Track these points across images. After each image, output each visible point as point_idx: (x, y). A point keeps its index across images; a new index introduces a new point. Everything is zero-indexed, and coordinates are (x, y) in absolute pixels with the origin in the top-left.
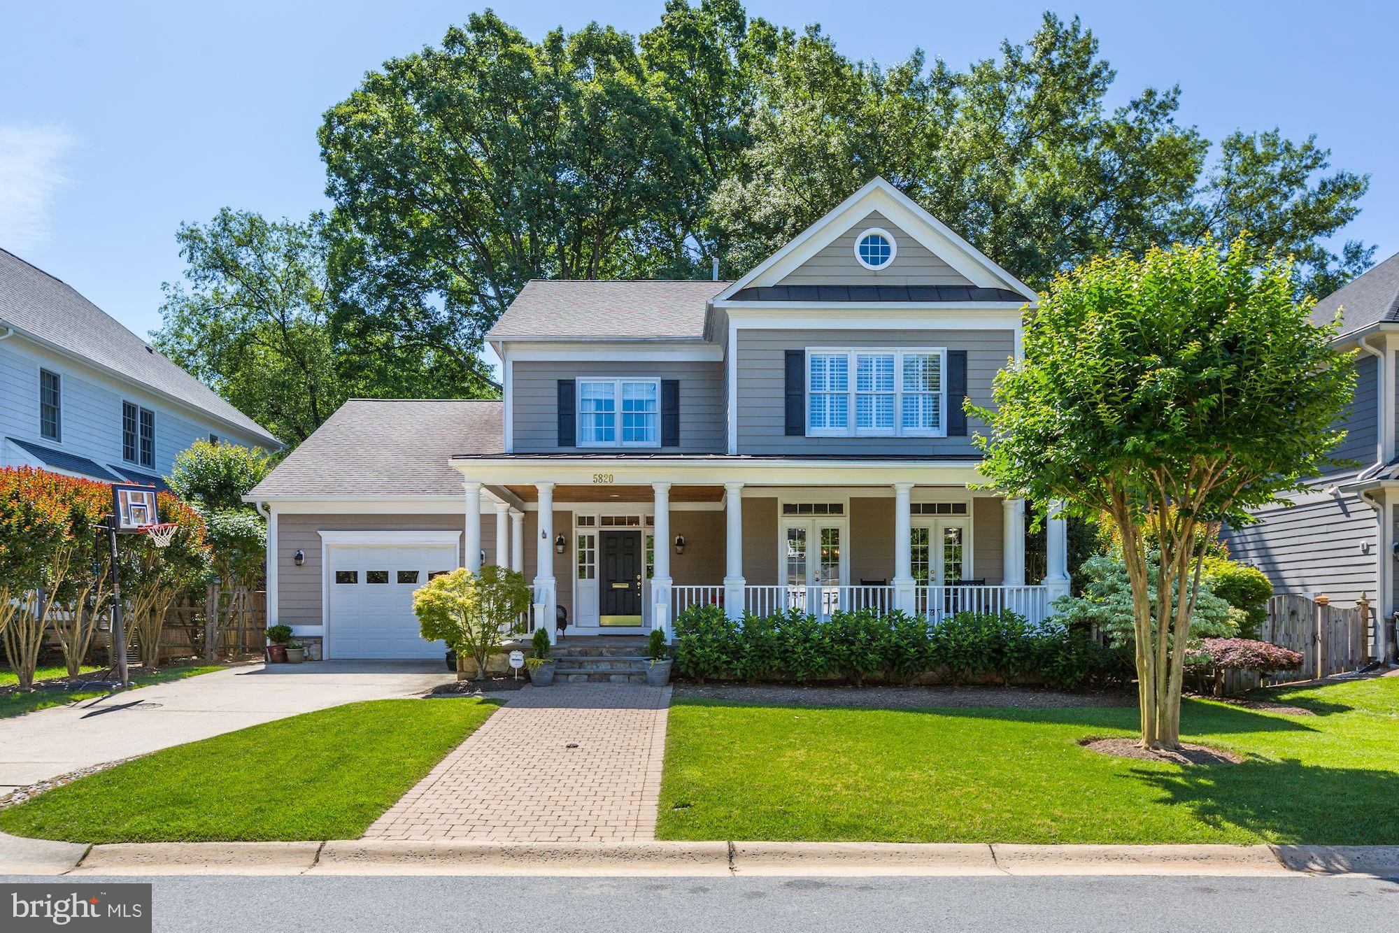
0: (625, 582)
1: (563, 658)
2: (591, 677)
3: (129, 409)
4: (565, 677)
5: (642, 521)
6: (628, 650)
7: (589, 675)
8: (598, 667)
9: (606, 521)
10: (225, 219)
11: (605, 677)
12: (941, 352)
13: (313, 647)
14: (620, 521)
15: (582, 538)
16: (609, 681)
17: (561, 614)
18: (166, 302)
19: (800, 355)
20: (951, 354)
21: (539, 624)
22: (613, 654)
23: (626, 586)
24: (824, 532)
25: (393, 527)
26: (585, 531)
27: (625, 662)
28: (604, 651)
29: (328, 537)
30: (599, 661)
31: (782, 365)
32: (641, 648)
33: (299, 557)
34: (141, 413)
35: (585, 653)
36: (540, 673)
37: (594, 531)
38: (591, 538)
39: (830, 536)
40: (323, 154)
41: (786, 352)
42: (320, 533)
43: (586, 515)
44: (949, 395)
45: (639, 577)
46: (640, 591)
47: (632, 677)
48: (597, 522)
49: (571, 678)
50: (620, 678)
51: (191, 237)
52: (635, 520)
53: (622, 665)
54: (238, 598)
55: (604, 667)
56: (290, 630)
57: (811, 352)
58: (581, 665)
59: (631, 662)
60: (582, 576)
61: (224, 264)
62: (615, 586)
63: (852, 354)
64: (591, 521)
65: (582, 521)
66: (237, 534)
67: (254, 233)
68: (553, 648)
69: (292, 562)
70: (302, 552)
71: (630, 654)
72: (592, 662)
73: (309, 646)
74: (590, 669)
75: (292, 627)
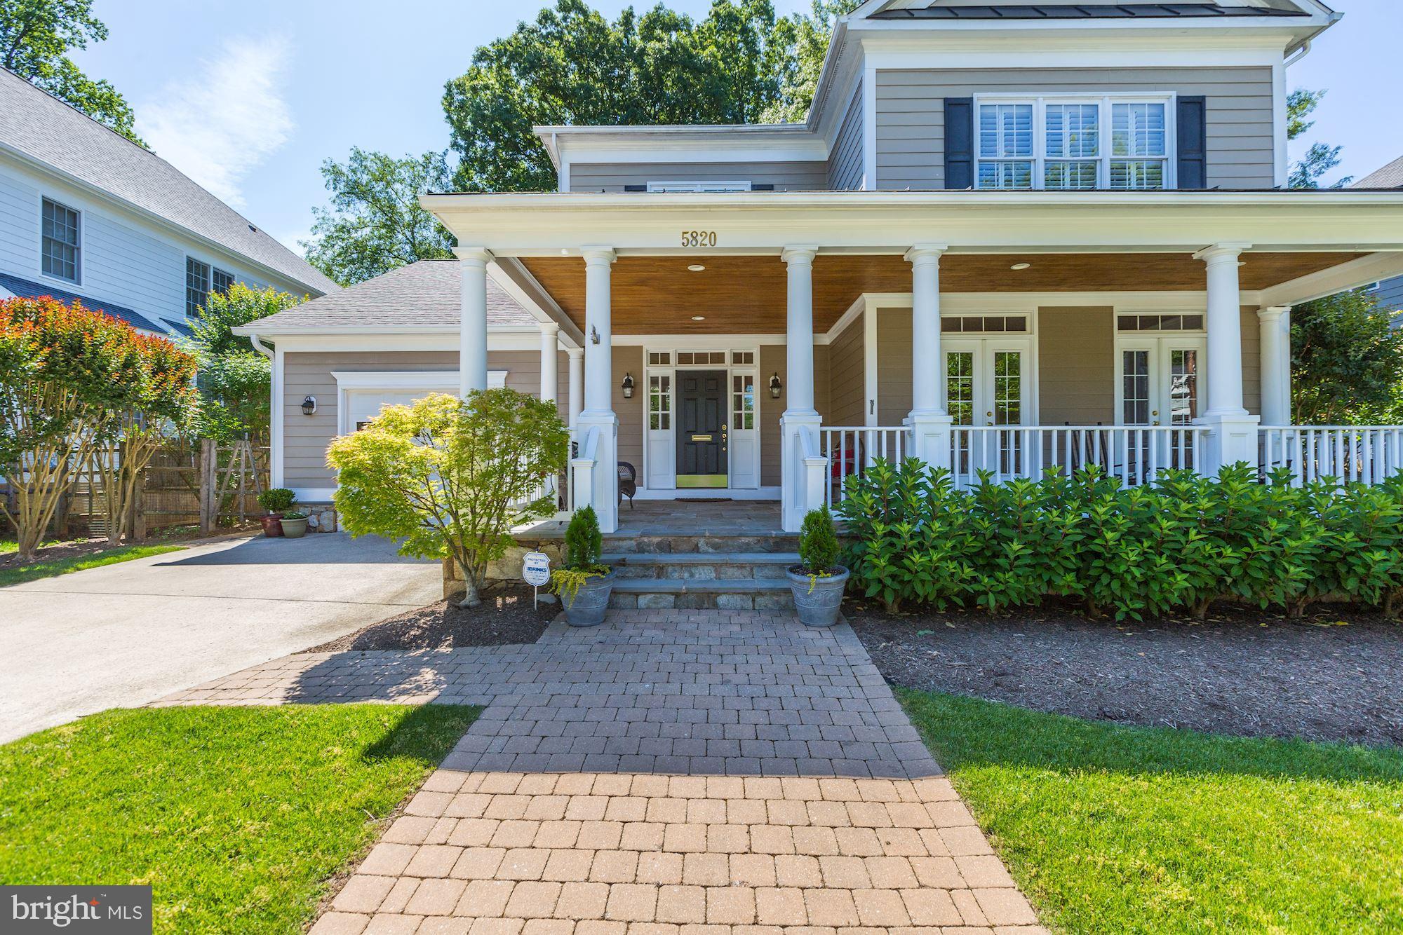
0: (708, 433)
1: (630, 557)
2: (681, 600)
3: (192, 264)
4: (630, 599)
5: (728, 359)
6: (744, 540)
7: (677, 595)
8: (692, 575)
9: (684, 358)
10: (358, 157)
11: (706, 600)
12: (1168, 99)
13: (325, 515)
14: (701, 358)
15: (654, 381)
16: (715, 606)
17: (626, 474)
18: (316, 223)
19: (967, 104)
20: (1182, 102)
21: (582, 497)
22: (716, 547)
23: (708, 438)
24: (999, 357)
25: (423, 367)
26: (659, 371)
27: (741, 566)
28: (701, 543)
29: (345, 380)
30: (695, 565)
31: (940, 119)
32: (766, 538)
33: (309, 404)
34: (216, 274)
35: (666, 548)
36: (579, 600)
37: (669, 371)
38: (666, 381)
39: (1008, 365)
40: (448, 117)
41: (946, 100)
42: (335, 374)
43: (660, 352)
44: (1181, 160)
45: (724, 427)
46: (726, 445)
47: (759, 600)
48: (673, 359)
49: (643, 601)
50: (737, 601)
51: (335, 172)
52: (719, 358)
53: (735, 572)
54: (239, 455)
55: (704, 576)
56: (291, 495)
57: (981, 99)
58: (661, 571)
59: (753, 565)
60: (654, 427)
61: (355, 191)
62: (695, 438)
63: (1040, 103)
64: (665, 359)
65: (654, 358)
66: (250, 381)
67: (386, 170)
68: (610, 538)
69: (299, 411)
70: (313, 399)
71: (746, 549)
72: (682, 565)
73: (319, 514)
74: (678, 581)
75: (294, 490)
